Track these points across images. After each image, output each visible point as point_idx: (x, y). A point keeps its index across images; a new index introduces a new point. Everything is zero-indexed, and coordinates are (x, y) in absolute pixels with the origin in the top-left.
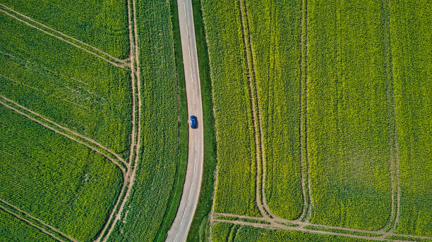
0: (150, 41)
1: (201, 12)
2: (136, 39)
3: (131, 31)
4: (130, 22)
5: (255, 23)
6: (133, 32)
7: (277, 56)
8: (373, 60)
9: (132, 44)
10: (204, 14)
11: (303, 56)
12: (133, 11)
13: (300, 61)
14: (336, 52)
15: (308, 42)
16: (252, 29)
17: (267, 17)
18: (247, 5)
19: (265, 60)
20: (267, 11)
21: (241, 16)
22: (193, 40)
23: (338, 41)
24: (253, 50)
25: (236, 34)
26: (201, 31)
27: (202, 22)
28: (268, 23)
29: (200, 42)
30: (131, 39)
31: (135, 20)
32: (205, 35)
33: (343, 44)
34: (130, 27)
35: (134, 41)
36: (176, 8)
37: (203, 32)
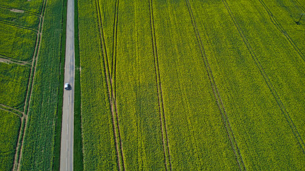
0: (32, 158)
1: (81, 129)
2: (20, 158)
3: (17, 152)
4: (18, 144)
5: (125, 132)
6: (19, 152)
7: (144, 158)
8: (224, 154)
9: (16, 162)
10: (83, 130)
11: (166, 156)
12: (23, 135)
13: (165, 160)
14: (193, 150)
15: (169, 143)
16: (122, 137)
17: (134, 126)
18: (119, 120)
19: (134, 162)
20: (134, 122)
21: (114, 129)
22: (71, 152)
23: (193, 141)
24: (123, 154)
25: (109, 143)
26: (79, 144)
27: (81, 137)
28: (135, 131)
29: (77, 153)
30: (16, 158)
31: (23, 142)
32: (82, 147)
33: (198, 142)
34: (17, 148)
35: (19, 159)
36: (60, 129)
37: (81, 144)
